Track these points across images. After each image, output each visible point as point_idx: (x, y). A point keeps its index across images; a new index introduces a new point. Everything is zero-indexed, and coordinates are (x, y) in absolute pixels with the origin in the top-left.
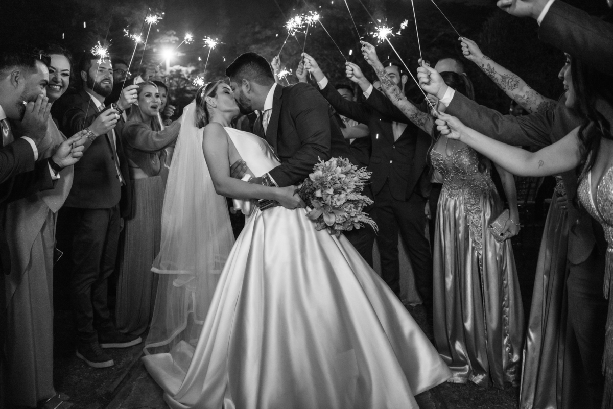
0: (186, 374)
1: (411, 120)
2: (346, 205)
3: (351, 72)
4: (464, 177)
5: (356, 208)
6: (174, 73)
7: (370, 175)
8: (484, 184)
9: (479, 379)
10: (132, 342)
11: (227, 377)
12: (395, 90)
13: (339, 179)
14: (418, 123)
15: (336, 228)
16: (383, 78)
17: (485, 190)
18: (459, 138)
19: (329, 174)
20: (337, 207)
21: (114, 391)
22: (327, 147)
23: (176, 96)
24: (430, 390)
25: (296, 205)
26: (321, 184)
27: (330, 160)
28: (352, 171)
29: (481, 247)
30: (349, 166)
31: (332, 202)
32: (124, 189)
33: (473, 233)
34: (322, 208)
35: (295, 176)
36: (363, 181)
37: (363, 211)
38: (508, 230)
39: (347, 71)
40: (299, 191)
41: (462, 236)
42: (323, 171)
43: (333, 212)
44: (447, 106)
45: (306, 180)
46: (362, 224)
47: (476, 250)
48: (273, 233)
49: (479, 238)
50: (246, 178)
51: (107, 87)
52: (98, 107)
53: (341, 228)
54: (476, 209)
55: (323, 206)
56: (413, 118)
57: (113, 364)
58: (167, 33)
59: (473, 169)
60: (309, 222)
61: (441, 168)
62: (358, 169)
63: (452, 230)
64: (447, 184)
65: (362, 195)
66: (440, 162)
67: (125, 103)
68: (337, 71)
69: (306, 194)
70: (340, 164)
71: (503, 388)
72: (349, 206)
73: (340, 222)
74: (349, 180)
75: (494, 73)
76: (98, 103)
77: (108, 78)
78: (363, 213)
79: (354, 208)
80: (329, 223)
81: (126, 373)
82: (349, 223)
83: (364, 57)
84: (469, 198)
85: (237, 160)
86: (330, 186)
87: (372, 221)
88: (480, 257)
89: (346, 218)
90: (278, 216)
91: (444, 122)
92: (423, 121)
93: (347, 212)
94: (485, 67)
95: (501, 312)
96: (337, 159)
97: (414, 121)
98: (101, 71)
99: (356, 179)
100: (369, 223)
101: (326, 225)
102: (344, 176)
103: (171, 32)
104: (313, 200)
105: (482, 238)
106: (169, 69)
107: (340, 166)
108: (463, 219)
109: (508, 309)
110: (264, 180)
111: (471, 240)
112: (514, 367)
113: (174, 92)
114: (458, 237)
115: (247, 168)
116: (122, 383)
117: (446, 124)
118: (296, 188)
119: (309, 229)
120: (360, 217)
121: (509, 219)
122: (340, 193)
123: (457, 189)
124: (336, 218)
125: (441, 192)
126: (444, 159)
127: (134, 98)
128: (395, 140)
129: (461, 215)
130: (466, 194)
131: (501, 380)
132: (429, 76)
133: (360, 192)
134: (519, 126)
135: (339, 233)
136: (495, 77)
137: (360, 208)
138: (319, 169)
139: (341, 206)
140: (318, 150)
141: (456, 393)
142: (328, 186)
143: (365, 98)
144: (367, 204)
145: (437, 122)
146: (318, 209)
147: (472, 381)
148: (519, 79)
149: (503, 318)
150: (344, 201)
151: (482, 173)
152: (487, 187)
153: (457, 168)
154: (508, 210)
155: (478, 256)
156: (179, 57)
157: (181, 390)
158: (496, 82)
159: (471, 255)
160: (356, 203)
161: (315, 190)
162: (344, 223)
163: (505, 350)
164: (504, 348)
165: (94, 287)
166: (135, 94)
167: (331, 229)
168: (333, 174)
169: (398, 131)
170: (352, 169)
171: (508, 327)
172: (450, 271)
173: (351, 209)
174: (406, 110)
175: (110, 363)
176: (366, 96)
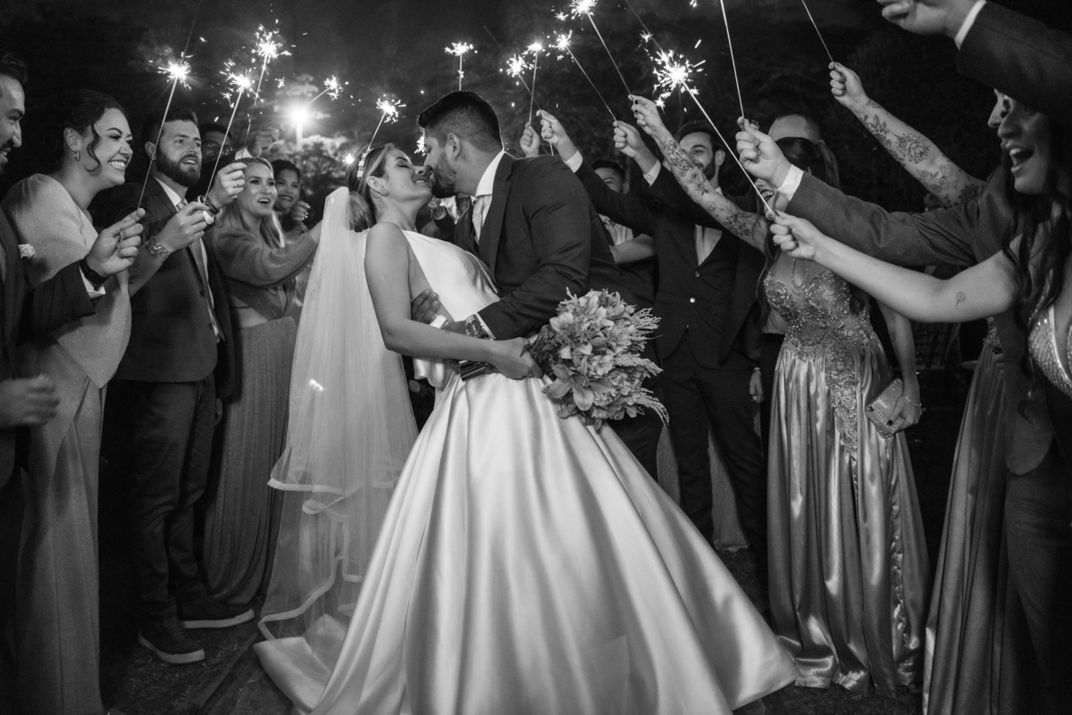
0: (332, 673)
1: (726, 227)
2: (613, 374)
3: (623, 139)
4: (824, 323)
5: (631, 380)
6: (310, 149)
7: (657, 324)
8: (861, 335)
9: (852, 679)
10: (238, 617)
11: (403, 678)
12: (695, 176)
13: (601, 329)
14: (739, 231)
15: (595, 414)
16: (673, 157)
17: (863, 345)
18: (813, 256)
19: (586, 319)
20: (597, 377)
21: (206, 704)
22: (583, 272)
23: (314, 188)
24: (763, 698)
25: (525, 371)
26: (571, 336)
27: (586, 296)
28: (626, 315)
29: (855, 447)
30: (621, 306)
31: (588, 369)
32: (222, 347)
33: (842, 422)
34: (572, 380)
35: (525, 322)
36: (643, 332)
37: (643, 386)
38: (901, 415)
39: (615, 138)
40: (531, 347)
41: (822, 427)
42: (575, 313)
43: (590, 387)
44: (790, 198)
45: (544, 327)
46: (640, 408)
47: (848, 452)
48: (485, 420)
49: (851, 430)
50: (438, 322)
51: (192, 170)
52: (175, 204)
53: (603, 415)
54: (847, 380)
55: (574, 375)
56: (731, 223)
57: (203, 657)
58: (299, 78)
59: (841, 309)
60: (549, 403)
61: (785, 308)
62: (636, 311)
63: (804, 416)
64: (794, 336)
65: (642, 357)
66: (783, 297)
67: (223, 195)
68: (594, 143)
69: (543, 354)
70: (604, 303)
71: (894, 695)
72: (619, 377)
73: (602, 404)
74: (620, 331)
75: (886, 132)
76: (175, 198)
77: (192, 153)
78: (642, 389)
79: (627, 381)
80: (584, 406)
81: (226, 672)
82: (617, 406)
83: (638, 121)
84: (835, 359)
85: (423, 290)
86: (586, 340)
87: (659, 404)
88: (854, 464)
89: (613, 398)
90: (494, 390)
91: (784, 228)
92: (749, 226)
93: (615, 387)
94: (870, 120)
95: (888, 561)
96: (599, 293)
97: (732, 228)
98: (181, 141)
99: (632, 329)
100: (653, 407)
101: (577, 408)
102: (611, 323)
103: (304, 77)
104: (555, 364)
105: (856, 430)
106: (301, 141)
107: (604, 306)
108: (824, 397)
109: (900, 556)
110: (469, 327)
111: (837, 434)
112: (912, 659)
113: (311, 181)
114: (814, 430)
115: (440, 304)
116: (219, 691)
117: (790, 232)
118: (526, 343)
119: (548, 416)
120: (638, 396)
121: (902, 395)
122: (604, 354)
123: (813, 345)
124: (595, 397)
125: (782, 349)
126: (790, 292)
127: (238, 186)
128: (700, 263)
129: (819, 390)
130: (828, 353)
131: (890, 682)
132: (757, 147)
133: (639, 352)
134: (917, 232)
135: (600, 423)
136: (887, 139)
137: (637, 381)
138: (567, 311)
139: (604, 375)
140: (566, 276)
141: (811, 705)
142: (582, 339)
143: (648, 184)
144: (651, 374)
145: (773, 228)
146: (563, 380)
147: (838, 684)
148: (929, 143)
149: (892, 570)
150: (610, 367)
151: (857, 315)
152: (866, 340)
153: (813, 307)
154: (899, 380)
155: (850, 463)
156: (320, 120)
157: (325, 699)
158: (887, 147)
159: (837, 460)
160: (631, 371)
161: (559, 346)
162: (609, 406)
163: (896, 627)
164: (895, 624)
165: (169, 520)
166: (240, 178)
167: (586, 416)
168: (592, 319)
169: (705, 248)
170: (625, 311)
171: (901, 586)
172: (799, 488)
173: (621, 381)
174: (717, 210)
175: (198, 655)
176: (649, 182)
